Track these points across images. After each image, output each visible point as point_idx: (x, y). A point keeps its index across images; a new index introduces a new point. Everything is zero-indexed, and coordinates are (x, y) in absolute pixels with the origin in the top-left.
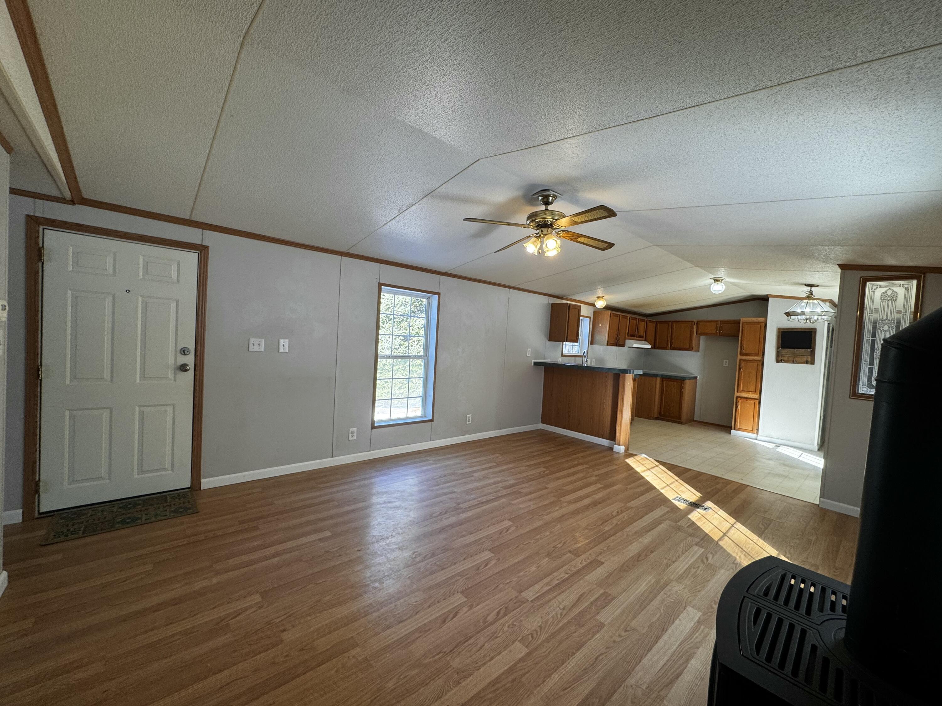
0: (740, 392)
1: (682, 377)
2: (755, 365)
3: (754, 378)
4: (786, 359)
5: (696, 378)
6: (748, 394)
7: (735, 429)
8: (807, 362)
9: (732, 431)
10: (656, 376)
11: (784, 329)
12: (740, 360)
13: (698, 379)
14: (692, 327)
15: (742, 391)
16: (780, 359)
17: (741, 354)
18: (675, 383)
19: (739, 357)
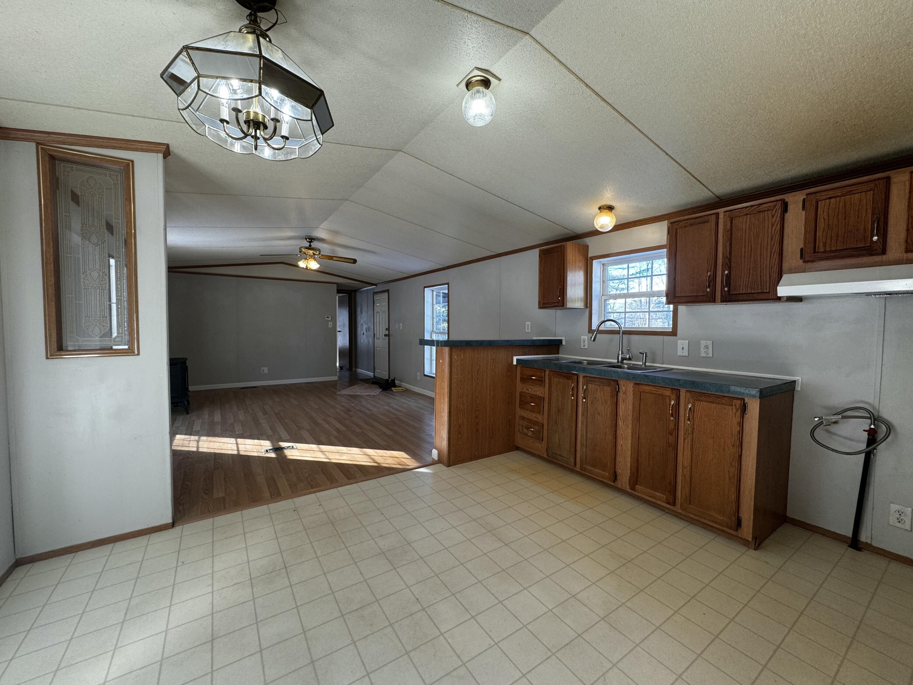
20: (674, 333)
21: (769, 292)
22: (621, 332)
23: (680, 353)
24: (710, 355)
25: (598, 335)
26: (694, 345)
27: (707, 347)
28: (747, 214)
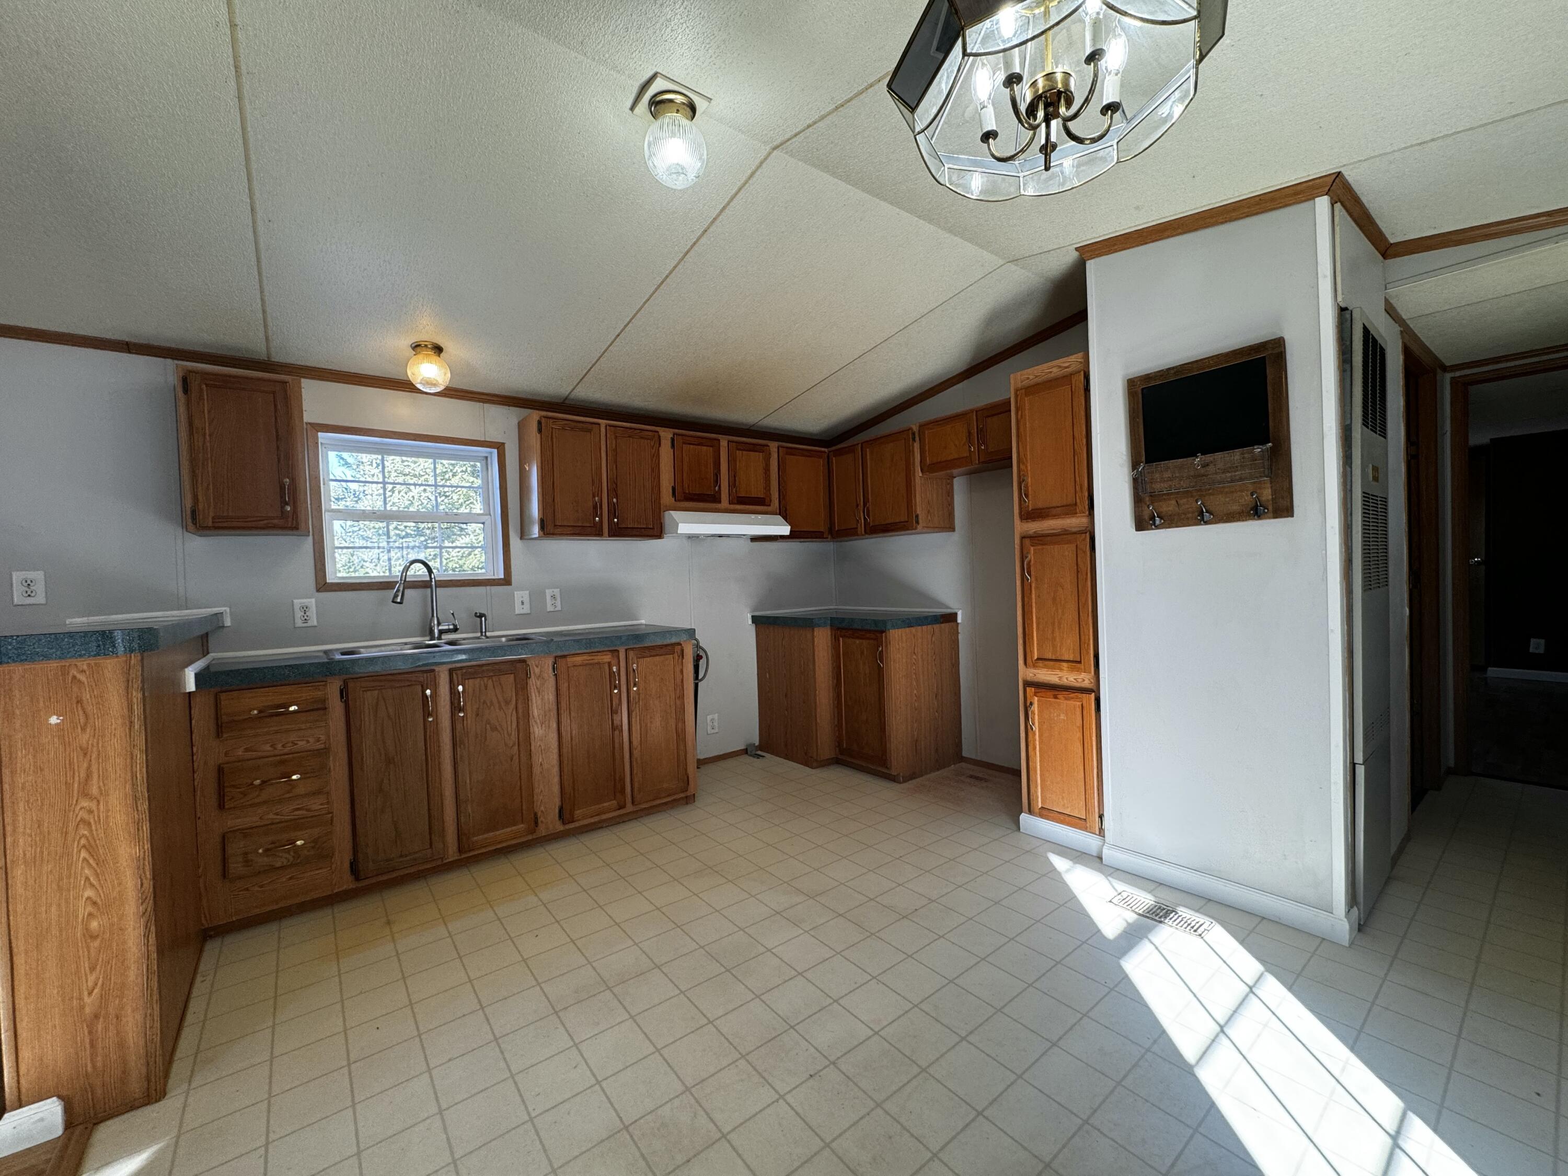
0: (1034, 666)
1: (876, 622)
2: (1068, 551)
3: (1072, 607)
4: (1169, 507)
5: (952, 618)
6: (1058, 672)
7: (1030, 812)
8: (1256, 512)
9: (1024, 817)
10: (806, 623)
11: (1147, 378)
12: (1023, 538)
13: (959, 620)
14: (909, 452)
15: (1038, 659)
16: (1146, 515)
17: (1028, 515)
18: (865, 642)
19: (1021, 527)
20: (506, 581)
21: (653, 528)
22: (433, 583)
23: (518, 610)
24: (559, 608)
25: (407, 591)
26: (537, 596)
27: (553, 597)
28: (629, 437)
